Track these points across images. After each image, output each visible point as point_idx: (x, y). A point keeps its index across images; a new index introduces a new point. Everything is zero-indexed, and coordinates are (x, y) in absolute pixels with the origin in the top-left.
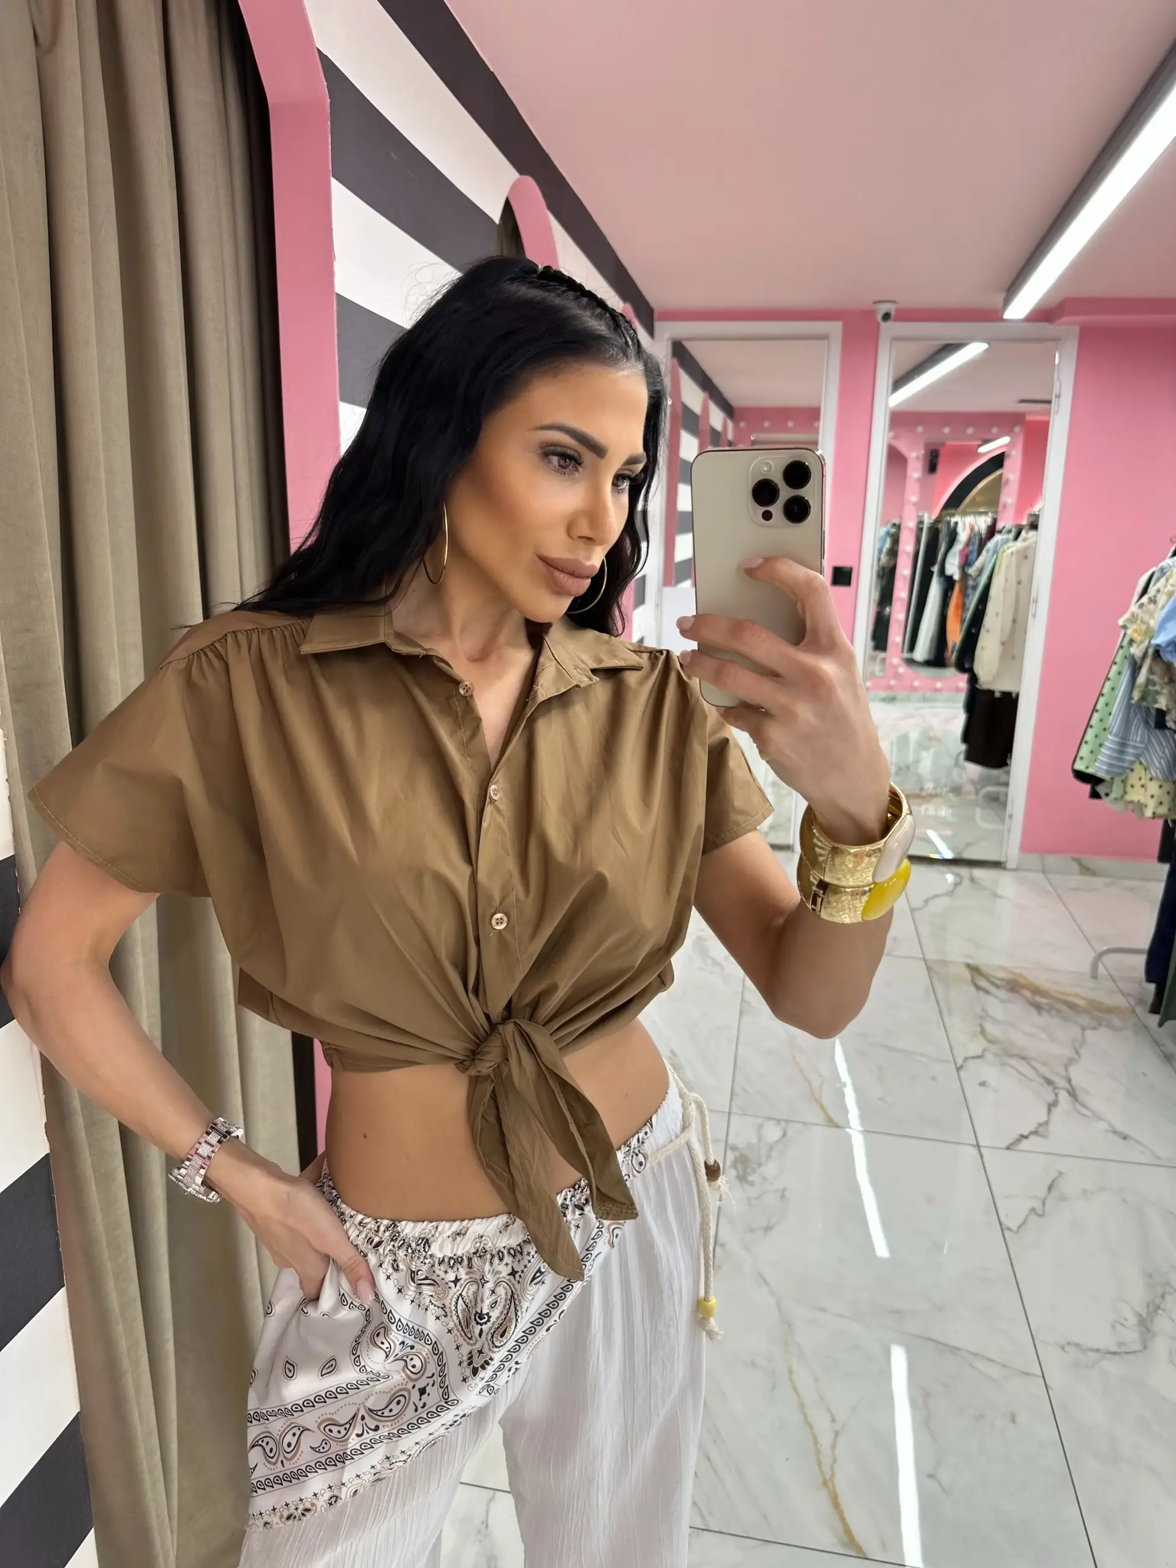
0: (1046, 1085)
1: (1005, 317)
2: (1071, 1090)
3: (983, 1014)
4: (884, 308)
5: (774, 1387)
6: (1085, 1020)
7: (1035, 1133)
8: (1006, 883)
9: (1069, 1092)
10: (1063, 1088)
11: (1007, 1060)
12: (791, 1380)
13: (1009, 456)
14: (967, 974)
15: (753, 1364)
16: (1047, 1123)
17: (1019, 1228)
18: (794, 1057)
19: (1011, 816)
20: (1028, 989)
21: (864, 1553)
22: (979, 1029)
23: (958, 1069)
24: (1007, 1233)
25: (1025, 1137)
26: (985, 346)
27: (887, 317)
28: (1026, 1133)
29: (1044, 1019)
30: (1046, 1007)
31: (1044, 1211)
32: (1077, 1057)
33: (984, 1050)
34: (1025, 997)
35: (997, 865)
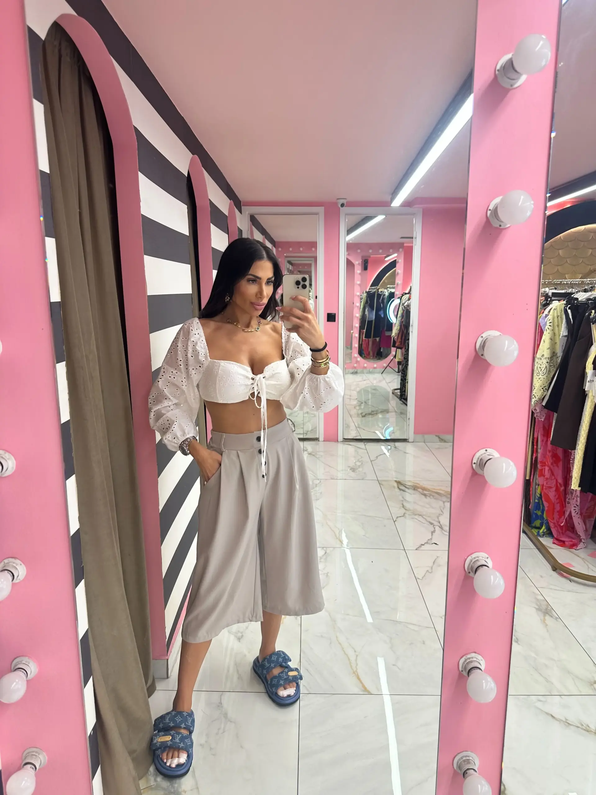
0: (430, 525)
1: (392, 205)
2: (440, 526)
3: (402, 499)
4: (341, 201)
5: (331, 643)
6: (444, 499)
7: (427, 543)
8: (409, 448)
9: (439, 527)
10: (437, 526)
11: (413, 516)
12: (338, 641)
13: (398, 262)
14: (395, 484)
15: (322, 636)
16: (431, 539)
17: (423, 578)
18: (327, 523)
19: (409, 419)
20: (421, 489)
21: (370, 693)
22: (402, 506)
23: (394, 522)
24: (417, 580)
25: (423, 545)
26: (384, 217)
27: (342, 205)
28: (423, 544)
29: (428, 500)
30: (429, 495)
31: (432, 571)
32: (442, 513)
33: (404, 514)
34: (419, 492)
35: (405, 440)
